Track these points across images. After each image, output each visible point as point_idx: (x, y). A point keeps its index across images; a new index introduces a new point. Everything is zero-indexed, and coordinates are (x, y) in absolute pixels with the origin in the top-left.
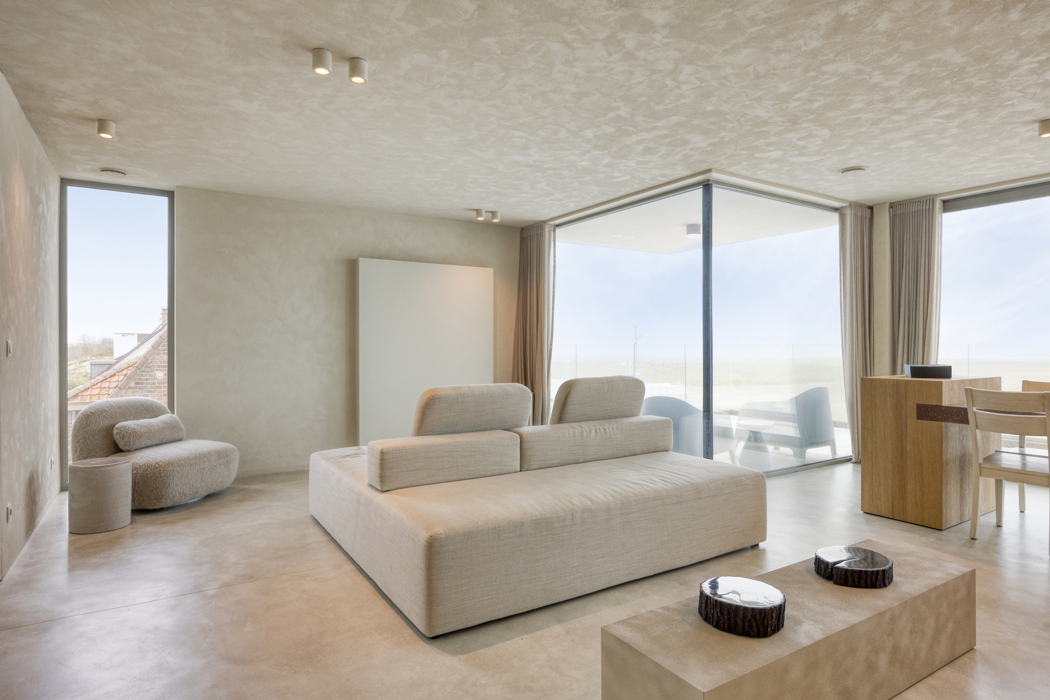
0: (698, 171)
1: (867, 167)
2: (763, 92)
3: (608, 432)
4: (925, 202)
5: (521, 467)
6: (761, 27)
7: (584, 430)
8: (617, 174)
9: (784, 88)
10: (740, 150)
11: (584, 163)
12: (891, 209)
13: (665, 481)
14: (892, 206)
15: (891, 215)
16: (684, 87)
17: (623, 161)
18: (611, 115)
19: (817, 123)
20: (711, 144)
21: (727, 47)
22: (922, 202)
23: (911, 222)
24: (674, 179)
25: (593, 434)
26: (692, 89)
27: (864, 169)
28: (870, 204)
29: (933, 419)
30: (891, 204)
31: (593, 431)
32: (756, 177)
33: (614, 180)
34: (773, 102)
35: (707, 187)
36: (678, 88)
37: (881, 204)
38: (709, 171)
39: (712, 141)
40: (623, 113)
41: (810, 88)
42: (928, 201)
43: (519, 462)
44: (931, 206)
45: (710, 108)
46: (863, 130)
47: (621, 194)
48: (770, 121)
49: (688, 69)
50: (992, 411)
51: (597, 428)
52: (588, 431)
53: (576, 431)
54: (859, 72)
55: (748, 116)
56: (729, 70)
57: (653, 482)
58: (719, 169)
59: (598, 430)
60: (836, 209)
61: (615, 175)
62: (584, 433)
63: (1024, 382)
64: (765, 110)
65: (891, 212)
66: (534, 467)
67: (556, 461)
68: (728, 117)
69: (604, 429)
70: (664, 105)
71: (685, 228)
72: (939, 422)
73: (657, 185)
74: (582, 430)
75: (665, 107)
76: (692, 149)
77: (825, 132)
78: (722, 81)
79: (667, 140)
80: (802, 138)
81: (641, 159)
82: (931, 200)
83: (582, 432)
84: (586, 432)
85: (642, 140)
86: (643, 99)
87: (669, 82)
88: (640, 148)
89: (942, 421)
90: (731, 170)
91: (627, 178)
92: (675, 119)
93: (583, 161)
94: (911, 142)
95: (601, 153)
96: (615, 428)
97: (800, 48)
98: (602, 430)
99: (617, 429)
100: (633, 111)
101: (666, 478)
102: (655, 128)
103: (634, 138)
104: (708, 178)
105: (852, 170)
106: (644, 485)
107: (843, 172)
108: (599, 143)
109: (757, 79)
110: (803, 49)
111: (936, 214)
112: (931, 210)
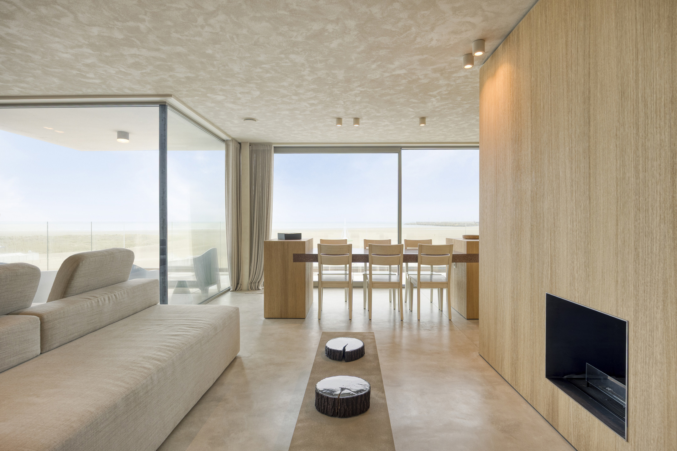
0: (161, 93)
1: (258, 120)
2: (249, 55)
3: (118, 297)
4: (267, 145)
5: (42, 349)
6: (286, 13)
7: (99, 300)
8: (91, 75)
9: (262, 58)
10: (201, 88)
11: (65, 56)
12: (250, 146)
13: (193, 327)
14: (251, 144)
15: (250, 150)
16: (207, 29)
17: (107, 66)
18: (131, 24)
19: (258, 87)
20: (188, 78)
21: (258, 15)
22: (266, 145)
23: (260, 156)
24: (137, 94)
25: (107, 301)
26: (211, 32)
27: (256, 121)
28: (240, 141)
29: (301, 261)
30: (250, 143)
31: (107, 299)
32: (195, 109)
33: (83, 80)
34: (248, 64)
35: (163, 107)
36: (202, 27)
37: (246, 143)
38: (170, 96)
39: (190, 75)
40: (142, 27)
41: (274, 64)
42: (269, 145)
43: (39, 345)
44: (270, 149)
45: (209, 51)
46: (275, 99)
47: (80, 93)
48: (236, 75)
49: (222, 17)
50: (329, 255)
51: (110, 296)
52: (103, 299)
53: (93, 302)
54: (303, 65)
55: (227, 67)
56: (245, 31)
57: (185, 330)
58: (177, 96)
59: (110, 297)
60: (223, 141)
61: (88, 75)
62: (100, 302)
63: (320, 240)
64: (240, 67)
65: (250, 148)
66: (55, 346)
67: (76, 334)
68: (215, 63)
69: (115, 295)
70: (181, 35)
71: (116, 134)
72: (304, 263)
73: (119, 94)
74: (98, 300)
75: (180, 37)
76: (170, 76)
77: (258, 93)
78: (234, 36)
79: (158, 63)
80: (243, 92)
81: (123, 70)
82: (270, 145)
83: (98, 301)
84: (101, 301)
85: (139, 55)
86: (169, 23)
87: (200, 20)
88: (131, 61)
89: (305, 262)
90: (184, 99)
91: (97, 81)
92: (180, 49)
93: (67, 53)
94: (287, 112)
95: (93, 52)
96: (122, 293)
97: (291, 38)
98: (114, 297)
99: (124, 293)
100: (152, 29)
101: (190, 325)
102: (158, 50)
103: (134, 51)
104: (166, 101)
105: (250, 120)
106: (184, 334)
107: (244, 120)
108: (97, 43)
109: (254, 45)
110: (293, 39)
111: (272, 153)
112: (270, 150)
